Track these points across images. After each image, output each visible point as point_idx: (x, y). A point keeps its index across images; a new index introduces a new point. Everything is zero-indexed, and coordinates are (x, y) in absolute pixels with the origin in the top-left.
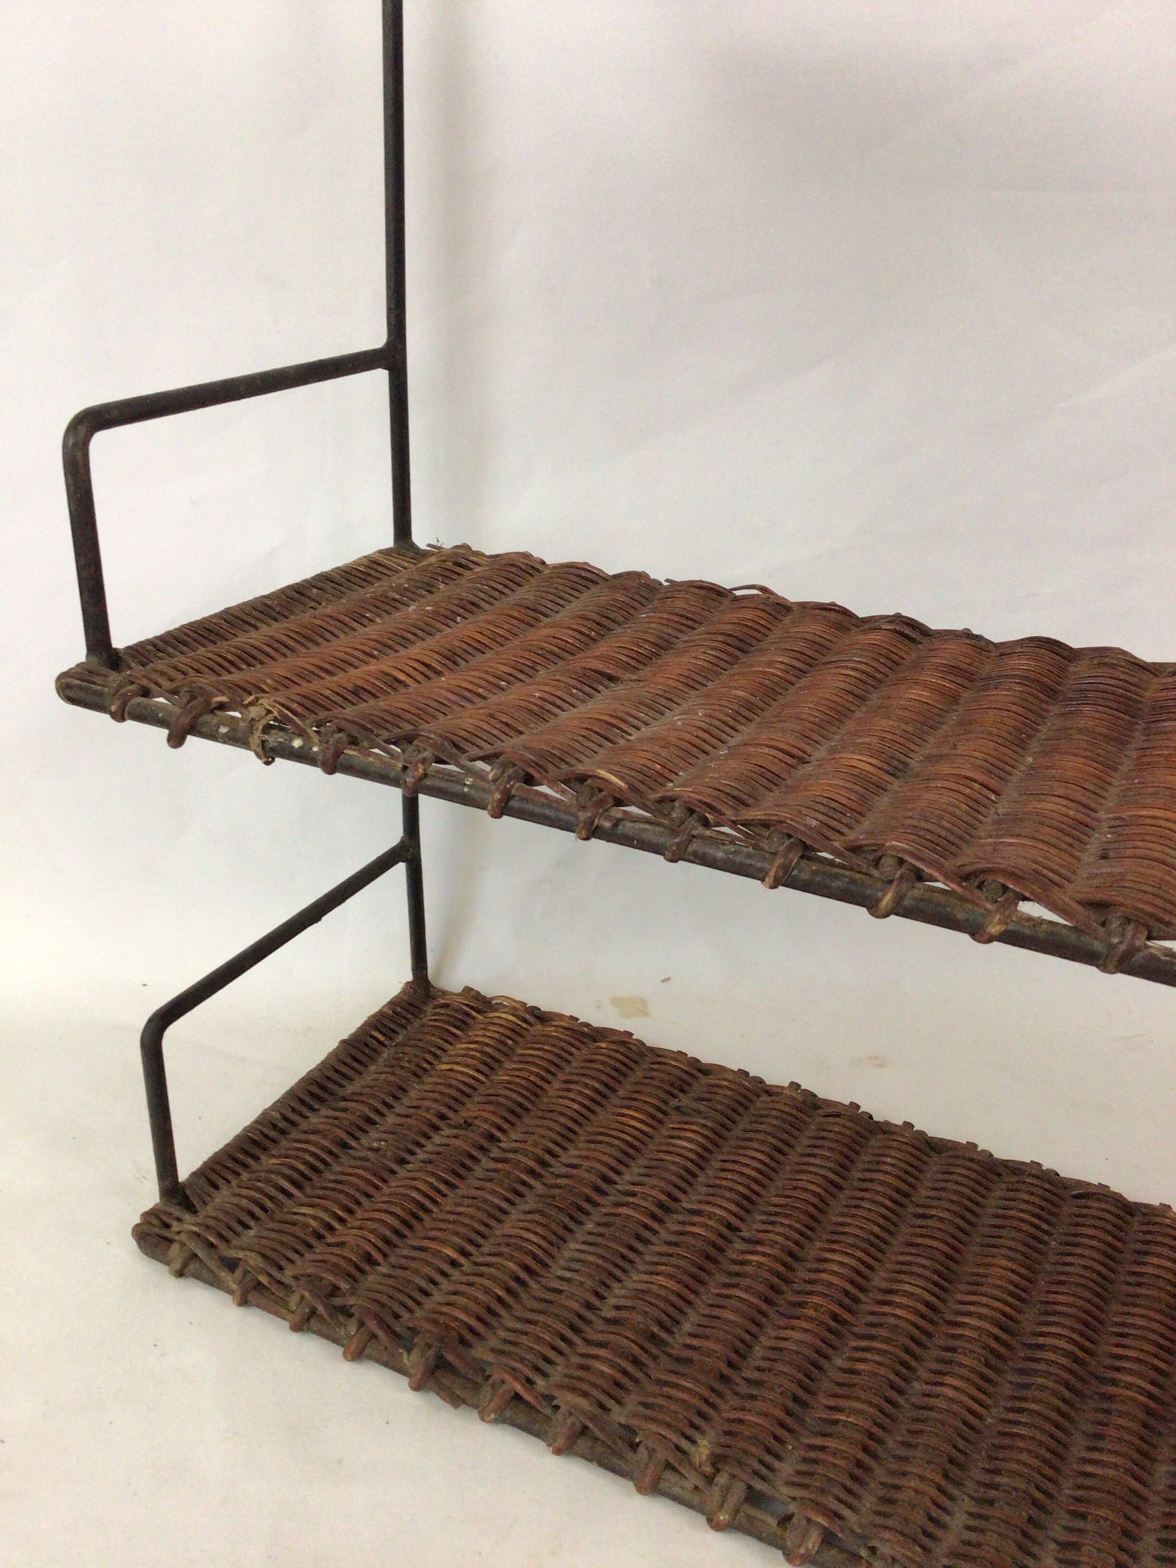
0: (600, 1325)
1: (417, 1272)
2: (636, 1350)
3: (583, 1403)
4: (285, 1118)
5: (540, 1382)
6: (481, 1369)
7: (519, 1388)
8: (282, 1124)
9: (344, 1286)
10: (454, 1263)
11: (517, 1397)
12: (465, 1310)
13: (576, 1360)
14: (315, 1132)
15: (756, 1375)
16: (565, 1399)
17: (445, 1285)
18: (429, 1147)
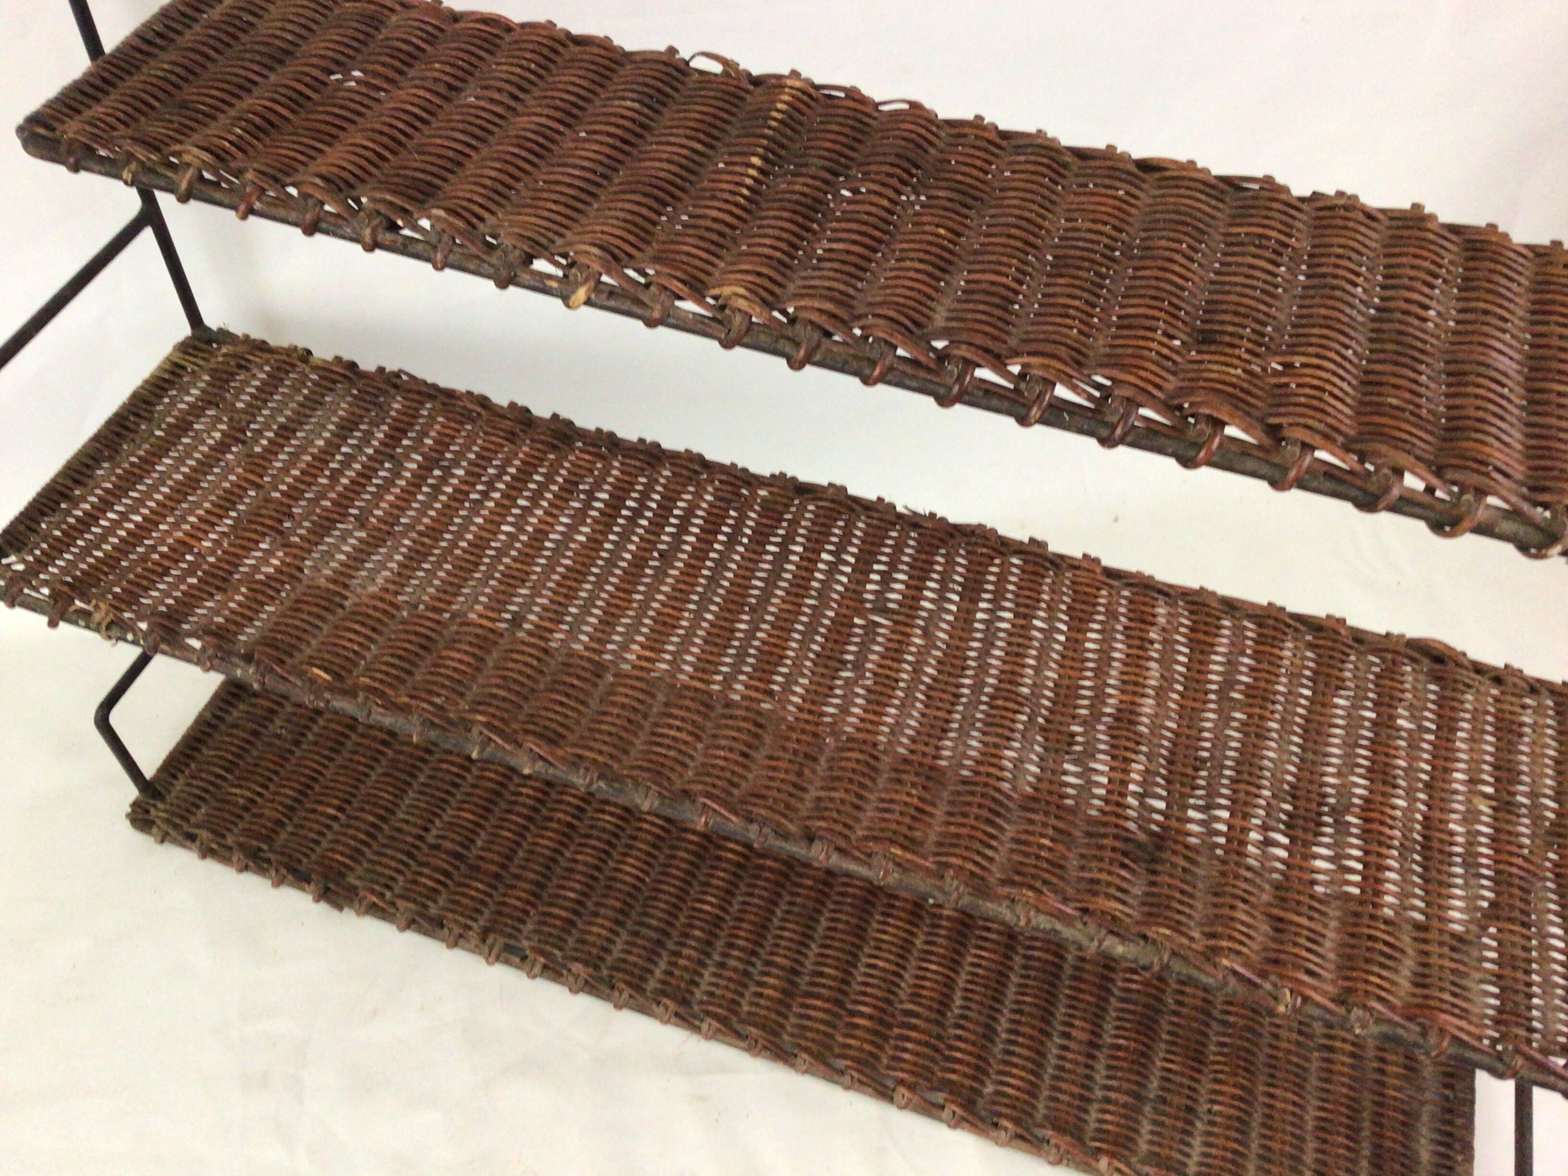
0: (426, 849)
1: (311, 830)
2: (446, 866)
3: (412, 906)
4: (215, 716)
5: (388, 894)
6: (353, 889)
7: (374, 899)
8: (214, 721)
9: (265, 847)
10: (335, 818)
11: (374, 905)
12: (342, 854)
13: (410, 876)
14: (235, 726)
15: (518, 871)
16: (401, 903)
17: (330, 836)
18: (316, 729)
